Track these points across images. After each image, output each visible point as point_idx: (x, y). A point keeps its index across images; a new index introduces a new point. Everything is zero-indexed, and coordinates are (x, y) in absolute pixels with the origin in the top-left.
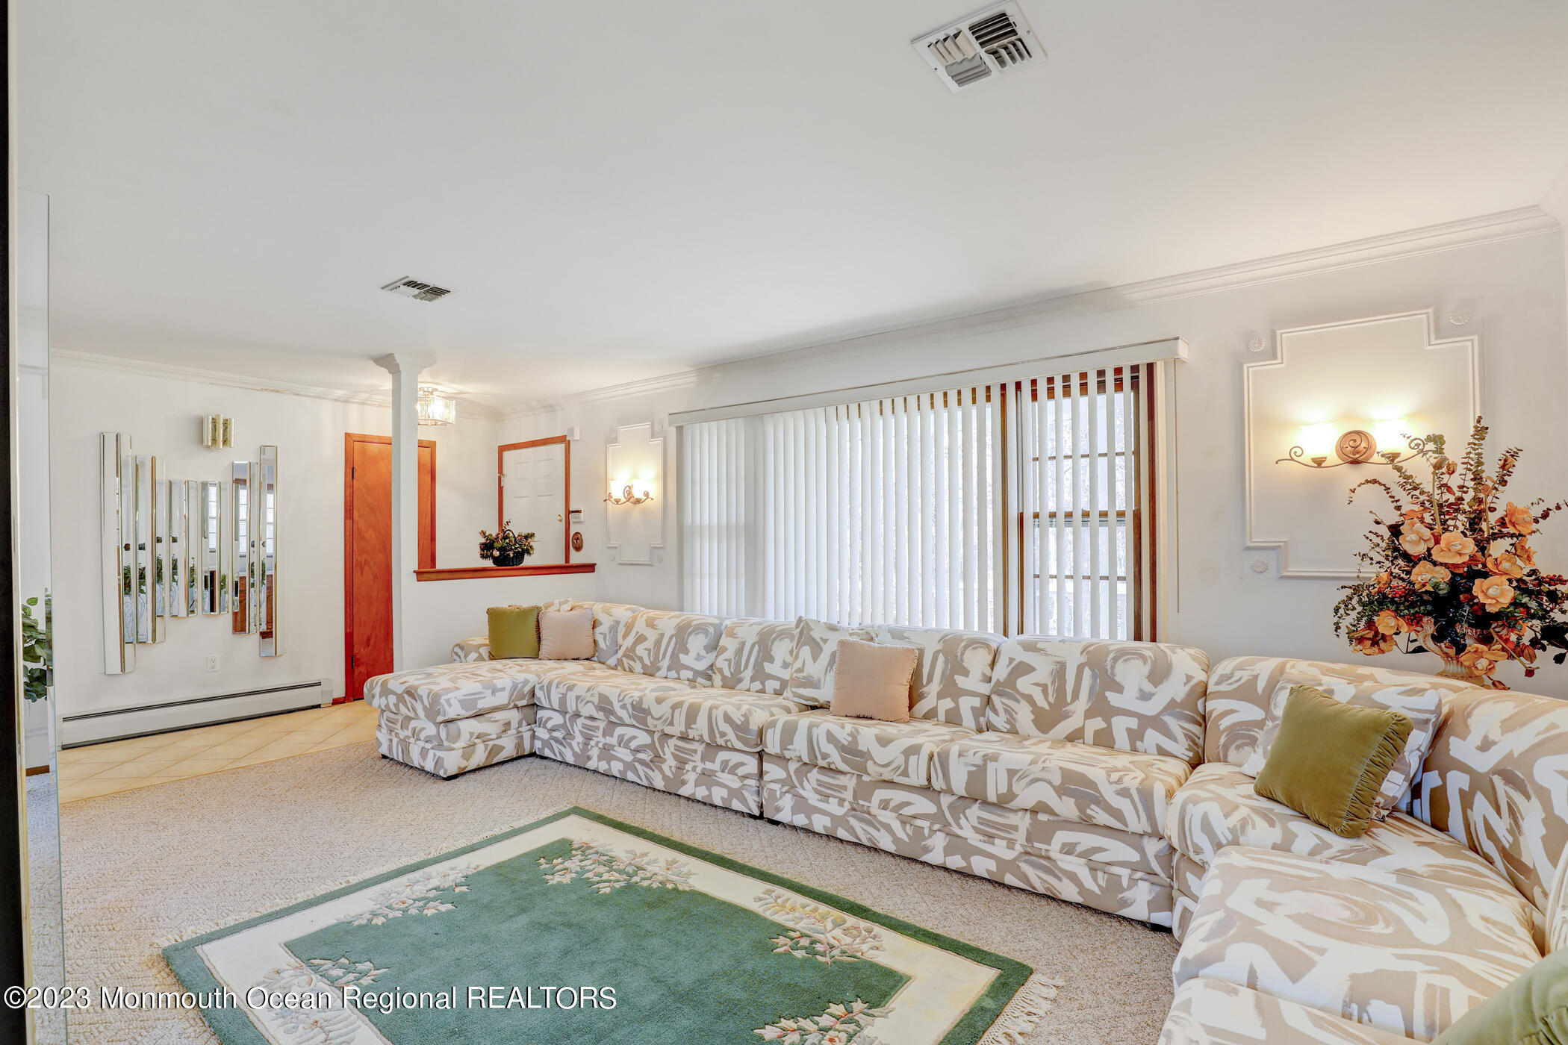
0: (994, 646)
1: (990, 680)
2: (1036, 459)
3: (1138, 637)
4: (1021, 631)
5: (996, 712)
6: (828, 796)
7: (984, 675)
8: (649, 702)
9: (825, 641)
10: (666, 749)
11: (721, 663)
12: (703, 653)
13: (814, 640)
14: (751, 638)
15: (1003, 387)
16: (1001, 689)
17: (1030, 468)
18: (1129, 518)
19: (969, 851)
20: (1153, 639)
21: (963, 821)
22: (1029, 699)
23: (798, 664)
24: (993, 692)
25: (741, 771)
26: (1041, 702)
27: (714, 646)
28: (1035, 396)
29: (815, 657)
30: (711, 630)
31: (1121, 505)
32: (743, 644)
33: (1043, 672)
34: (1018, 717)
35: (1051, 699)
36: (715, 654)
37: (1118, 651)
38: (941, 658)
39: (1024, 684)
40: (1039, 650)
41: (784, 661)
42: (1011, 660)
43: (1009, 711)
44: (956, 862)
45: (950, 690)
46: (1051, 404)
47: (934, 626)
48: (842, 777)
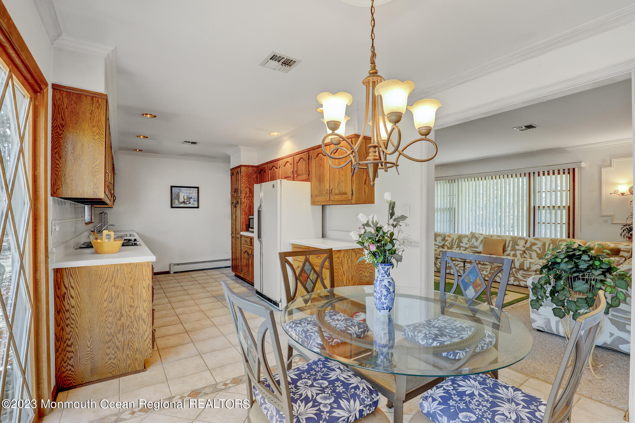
0: (526, 239)
1: (525, 247)
2: (539, 192)
3: (569, 237)
4: (534, 236)
5: (527, 254)
6: (483, 270)
7: (523, 246)
9: (479, 237)
10: (437, 261)
11: (446, 243)
12: (441, 241)
13: (476, 237)
14: (455, 238)
15: (529, 173)
16: (527, 249)
17: (537, 194)
18: (567, 208)
19: (519, 280)
20: (574, 238)
21: (518, 274)
22: (536, 251)
23: (472, 243)
24: (526, 250)
25: (459, 266)
26: (539, 252)
27: (444, 239)
28: (539, 175)
29: (477, 241)
30: (443, 236)
31: (564, 204)
32: (453, 239)
33: (539, 245)
34: (533, 255)
35: (541, 251)
36: (444, 241)
37: (560, 240)
38: (511, 242)
39: (534, 248)
40: (538, 240)
41: (466, 243)
42: (531, 242)
43: (530, 254)
44: (516, 283)
45: (513, 249)
46: (544, 177)
47: (508, 234)
48: (487, 266)
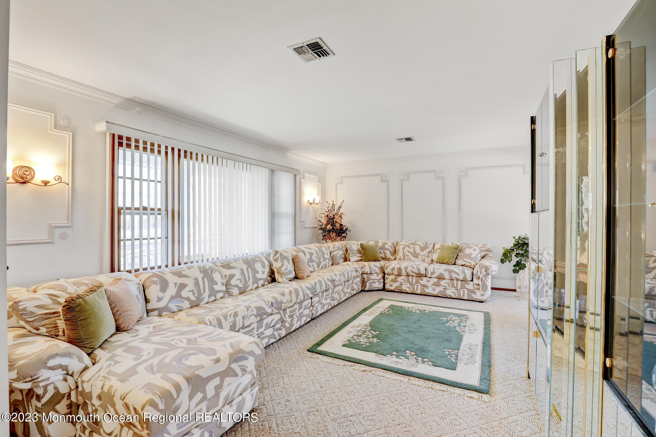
8: (280, 298)
41: (262, 271)
